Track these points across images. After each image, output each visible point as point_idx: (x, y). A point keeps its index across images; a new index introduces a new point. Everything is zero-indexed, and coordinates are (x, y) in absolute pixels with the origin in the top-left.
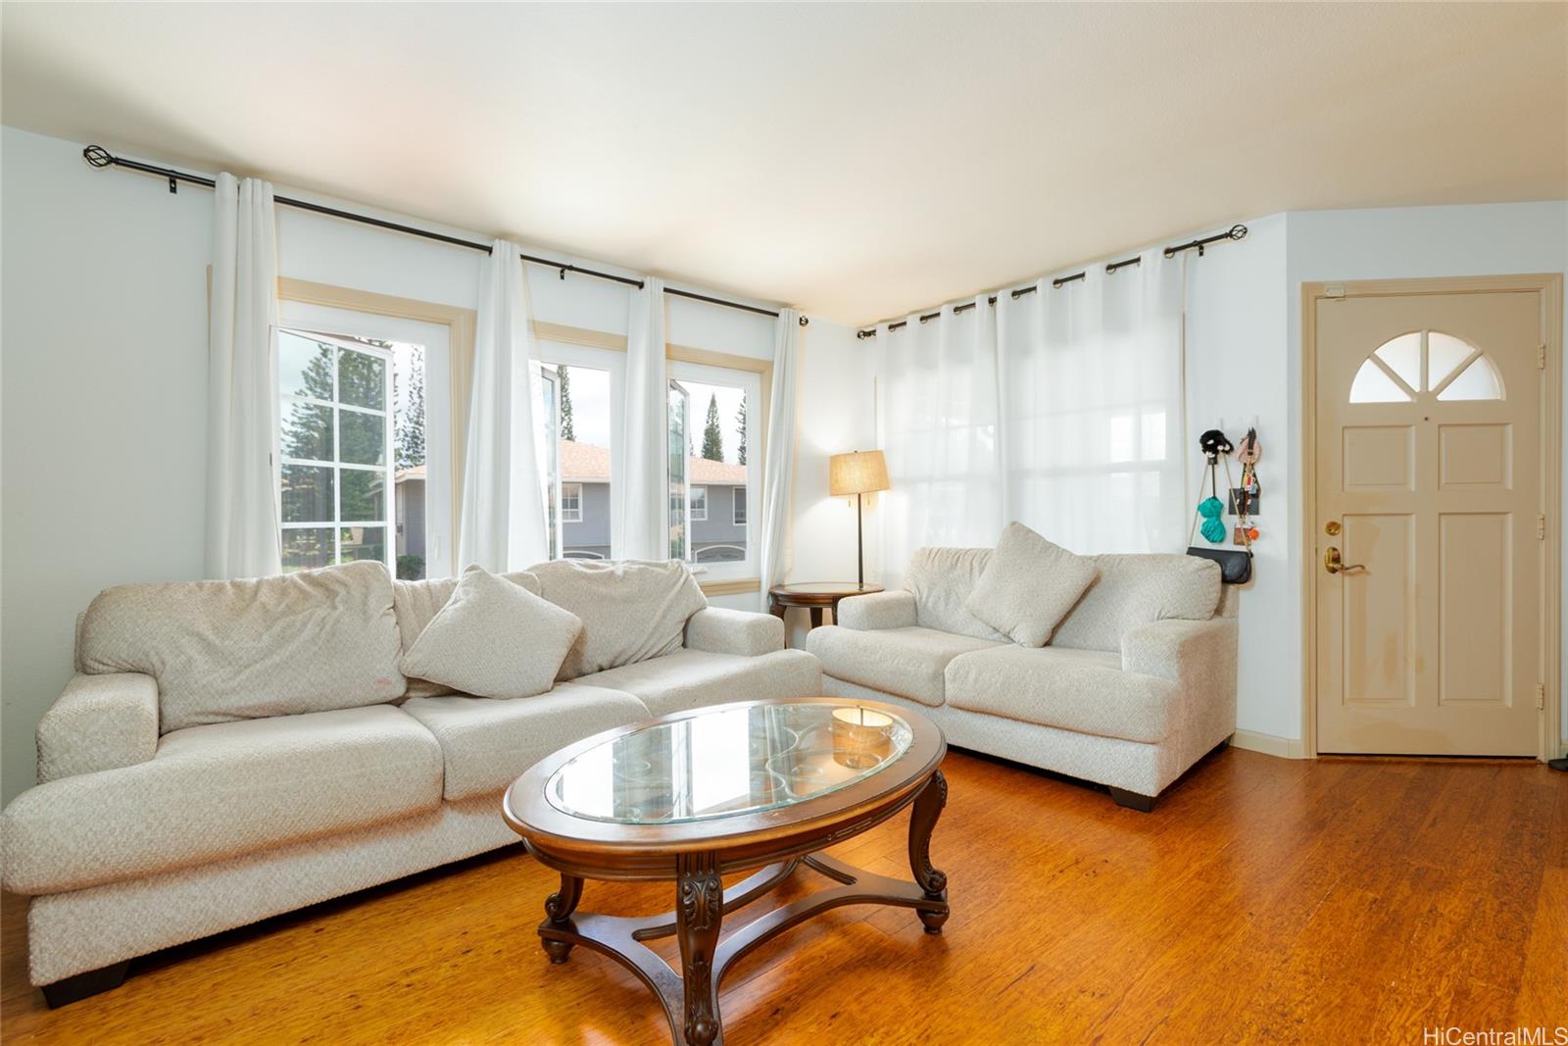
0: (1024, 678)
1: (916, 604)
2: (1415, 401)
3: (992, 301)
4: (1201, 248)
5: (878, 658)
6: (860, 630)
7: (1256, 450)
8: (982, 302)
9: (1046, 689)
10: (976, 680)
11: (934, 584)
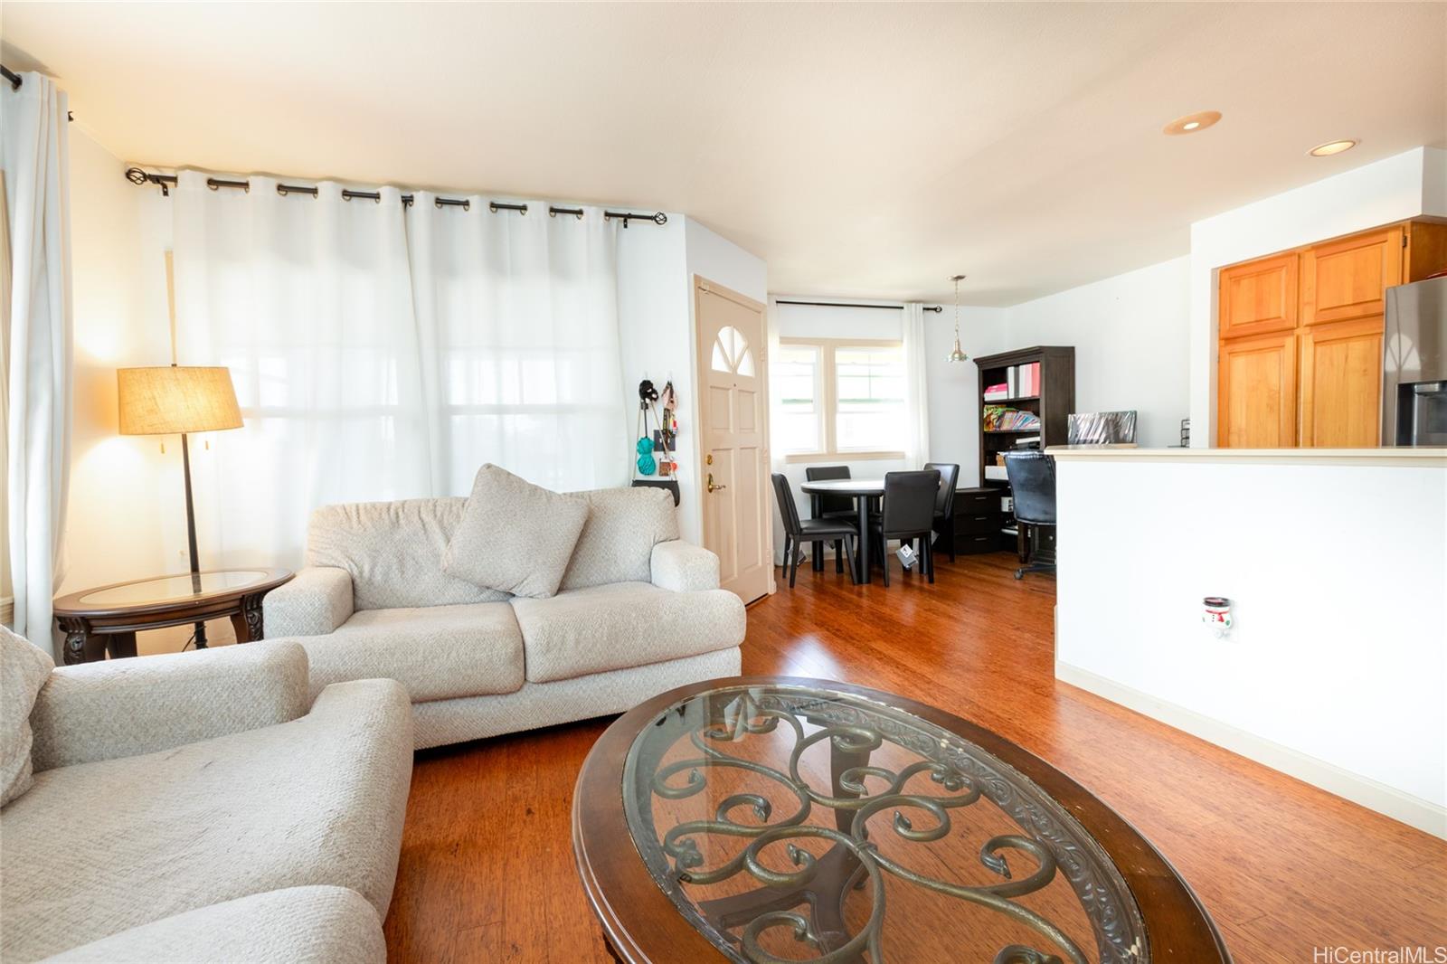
0: (629, 623)
1: (353, 582)
2: (731, 372)
3: (407, 201)
4: (625, 221)
5: (420, 658)
6: (322, 633)
7: (674, 399)
8: (390, 199)
9: (655, 627)
10: (577, 642)
11: (376, 551)
